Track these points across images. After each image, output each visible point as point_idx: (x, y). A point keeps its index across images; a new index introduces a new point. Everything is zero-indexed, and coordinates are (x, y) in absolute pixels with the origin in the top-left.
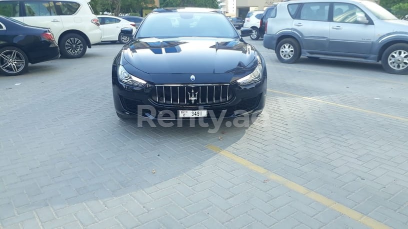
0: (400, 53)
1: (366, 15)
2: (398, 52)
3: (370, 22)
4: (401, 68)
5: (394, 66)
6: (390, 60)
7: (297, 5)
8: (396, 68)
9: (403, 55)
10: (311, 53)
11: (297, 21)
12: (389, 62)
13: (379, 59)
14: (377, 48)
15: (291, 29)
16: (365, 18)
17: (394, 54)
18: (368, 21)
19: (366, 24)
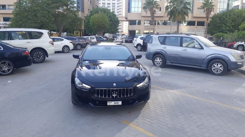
0: (218, 65)
1: (200, 44)
2: (216, 64)
3: (202, 48)
4: (219, 73)
5: (215, 71)
6: (213, 68)
7: (163, 37)
8: (216, 72)
9: (219, 66)
10: (172, 63)
11: (163, 46)
12: (213, 69)
13: (207, 67)
14: (206, 62)
15: (160, 50)
16: (199, 46)
17: (214, 65)
18: (200, 47)
19: (200, 49)
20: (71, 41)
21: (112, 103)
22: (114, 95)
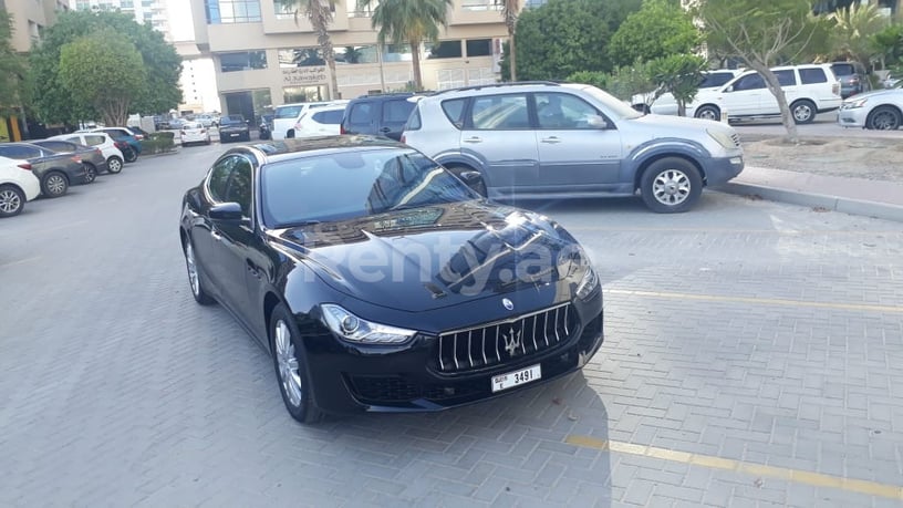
0: (671, 175)
1: (599, 113)
2: (666, 173)
3: (611, 126)
4: (677, 202)
5: (665, 200)
6: (657, 189)
7: (462, 102)
8: (668, 203)
9: (676, 178)
10: (504, 193)
11: (468, 134)
12: (656, 193)
13: (637, 185)
14: (630, 171)
15: (460, 150)
16: (600, 118)
17: (661, 179)
18: (605, 123)
19: (604, 129)
20: (24, 162)
21: (510, 380)
22: (510, 347)
